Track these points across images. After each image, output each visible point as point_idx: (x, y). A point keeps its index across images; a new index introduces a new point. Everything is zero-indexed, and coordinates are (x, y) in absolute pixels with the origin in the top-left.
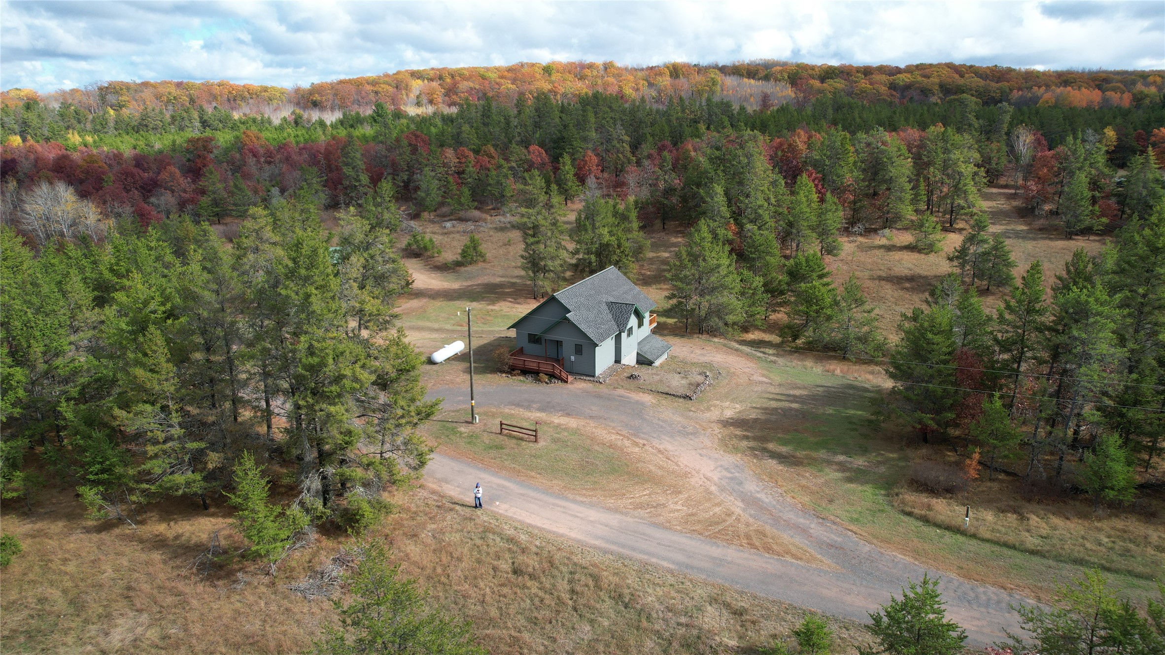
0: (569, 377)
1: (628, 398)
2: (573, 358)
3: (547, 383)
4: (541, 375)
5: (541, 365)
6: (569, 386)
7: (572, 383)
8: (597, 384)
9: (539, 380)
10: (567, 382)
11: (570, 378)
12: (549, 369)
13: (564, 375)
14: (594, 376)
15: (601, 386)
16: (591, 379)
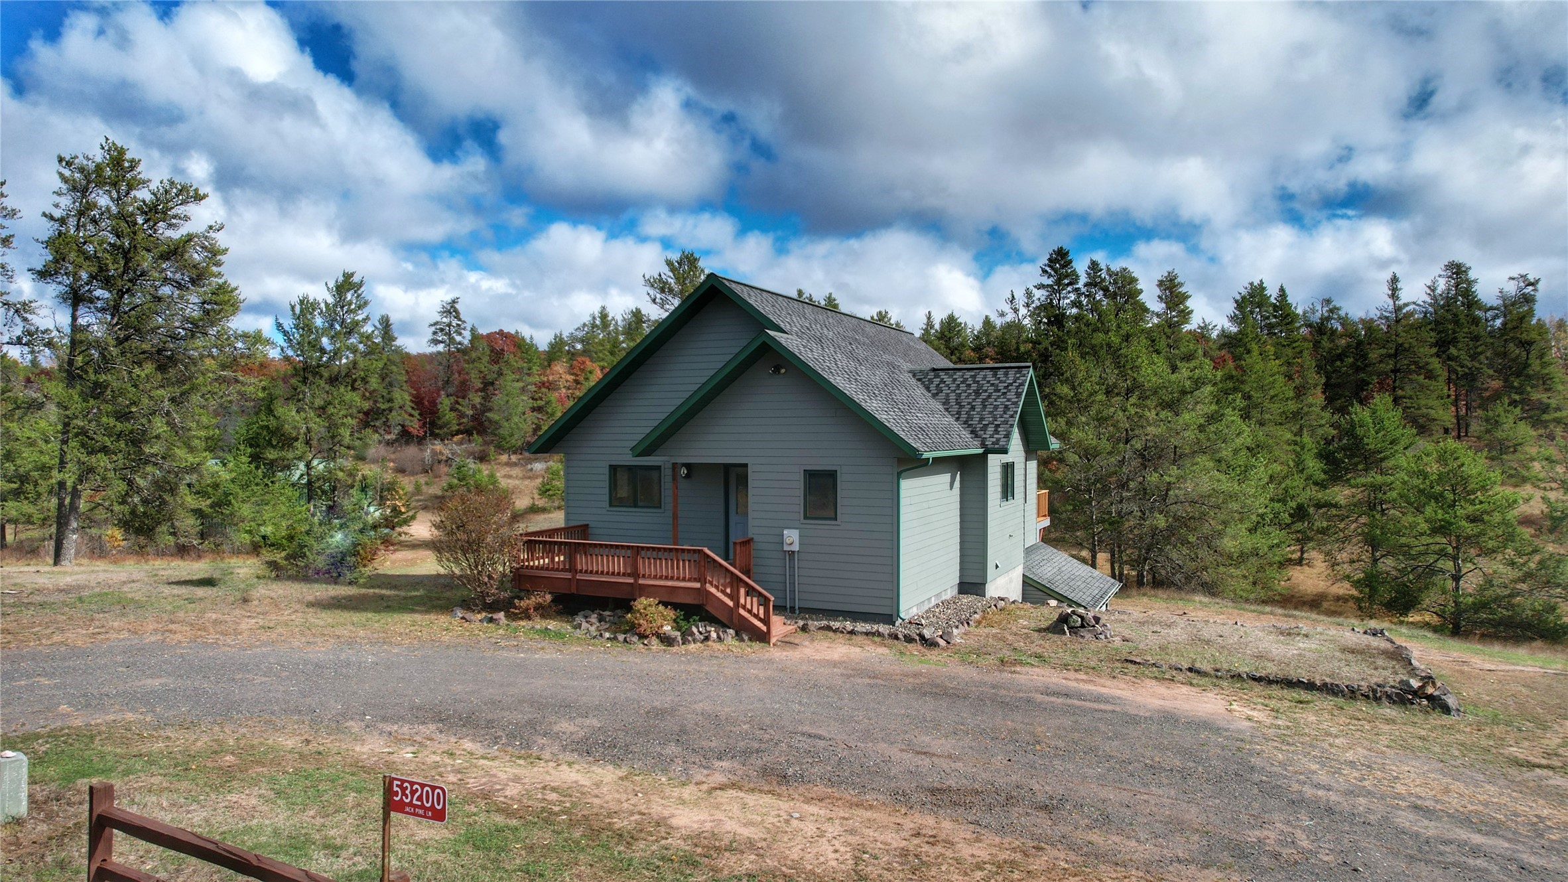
0: (777, 621)
1: (1098, 699)
2: (792, 538)
3: (667, 641)
4: (641, 603)
5: (644, 567)
6: (775, 653)
7: (786, 643)
8: (915, 649)
9: (633, 629)
10: (763, 637)
11: (780, 626)
12: (681, 578)
13: (749, 609)
14: (890, 619)
15: (933, 655)
16: (883, 629)
